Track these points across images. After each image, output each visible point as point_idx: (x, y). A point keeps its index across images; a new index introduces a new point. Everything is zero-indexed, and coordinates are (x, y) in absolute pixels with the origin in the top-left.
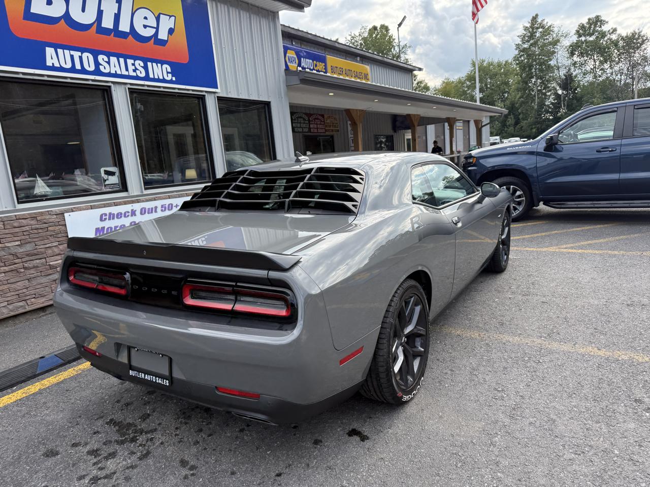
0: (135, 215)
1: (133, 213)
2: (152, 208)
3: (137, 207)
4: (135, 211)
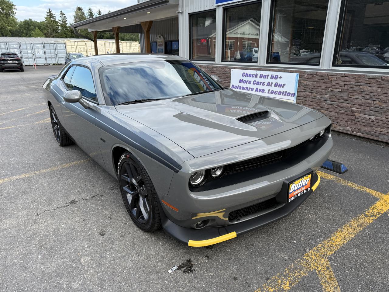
0: (257, 77)
1: (256, 76)
2: (266, 75)
3: (259, 73)
4: (258, 75)
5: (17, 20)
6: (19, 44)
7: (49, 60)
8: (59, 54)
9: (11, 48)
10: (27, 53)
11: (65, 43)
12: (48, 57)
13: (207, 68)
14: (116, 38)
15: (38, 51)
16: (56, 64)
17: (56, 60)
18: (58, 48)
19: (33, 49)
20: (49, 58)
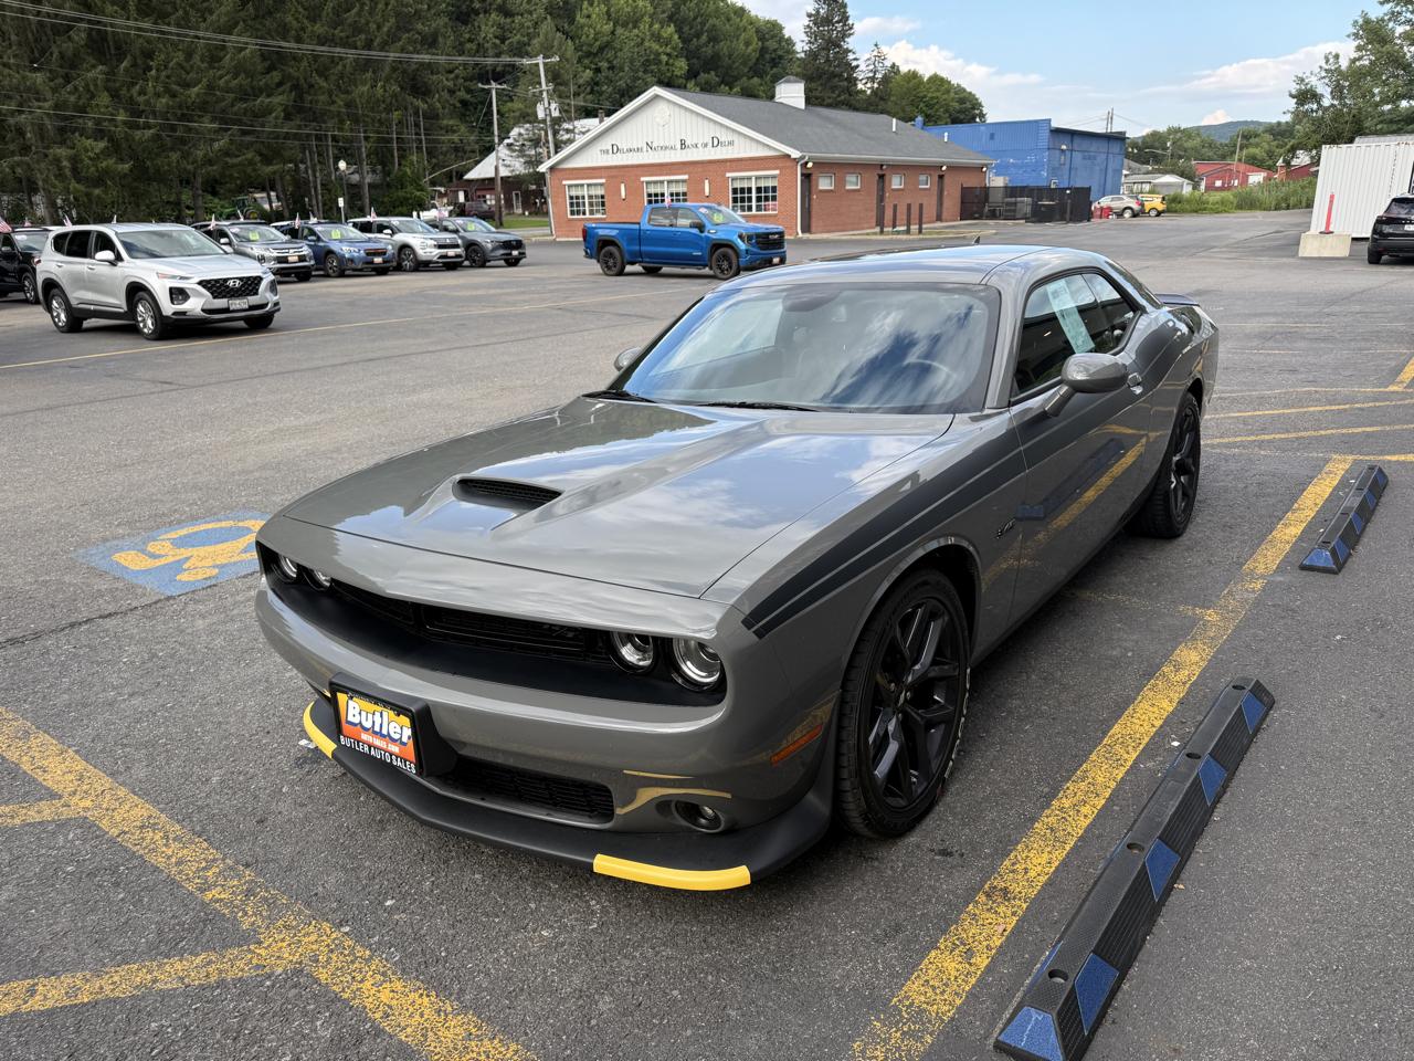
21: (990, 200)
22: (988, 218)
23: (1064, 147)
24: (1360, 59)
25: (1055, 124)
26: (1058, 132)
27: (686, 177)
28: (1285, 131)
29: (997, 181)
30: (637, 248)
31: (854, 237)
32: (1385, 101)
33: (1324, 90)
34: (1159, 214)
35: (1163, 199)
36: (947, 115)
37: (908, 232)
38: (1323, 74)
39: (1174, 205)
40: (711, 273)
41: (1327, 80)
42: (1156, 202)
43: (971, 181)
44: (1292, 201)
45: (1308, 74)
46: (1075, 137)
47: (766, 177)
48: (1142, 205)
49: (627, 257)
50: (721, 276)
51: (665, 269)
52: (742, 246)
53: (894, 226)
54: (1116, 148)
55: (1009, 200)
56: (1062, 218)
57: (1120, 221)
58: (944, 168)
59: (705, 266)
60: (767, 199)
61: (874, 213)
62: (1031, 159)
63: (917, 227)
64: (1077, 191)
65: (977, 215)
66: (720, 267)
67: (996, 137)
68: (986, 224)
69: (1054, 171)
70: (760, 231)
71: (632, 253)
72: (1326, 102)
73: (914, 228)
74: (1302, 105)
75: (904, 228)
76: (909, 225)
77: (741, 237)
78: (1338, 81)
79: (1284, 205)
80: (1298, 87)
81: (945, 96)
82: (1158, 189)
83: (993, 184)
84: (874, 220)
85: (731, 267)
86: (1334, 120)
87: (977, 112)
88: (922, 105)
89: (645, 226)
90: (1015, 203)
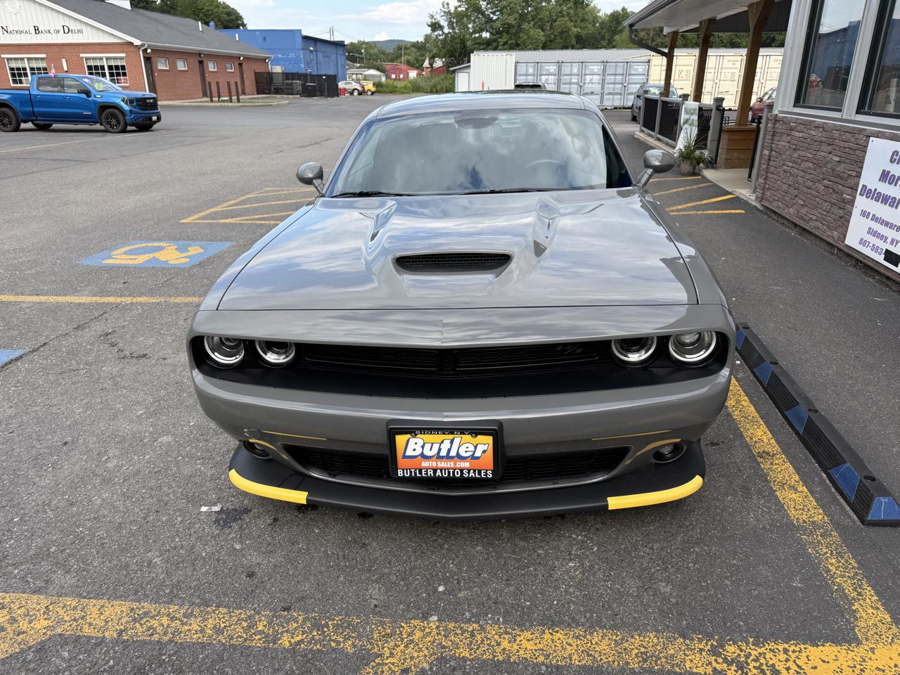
5: (599, 12)
6: (560, 64)
7: (608, 99)
8: (630, 86)
9: (544, 73)
10: (570, 83)
11: (649, 60)
12: (606, 92)
13: (821, 130)
14: (701, 45)
15: (592, 79)
16: (620, 108)
17: (621, 98)
18: (632, 72)
19: (582, 75)
20: (609, 94)
21: (274, 81)
22: (275, 93)
23: (312, 49)
24: (460, 6)
25: (304, 33)
26: (306, 38)
27: (44, 56)
28: (422, 47)
29: (278, 69)
30: (31, 109)
31: (192, 104)
32: (474, 32)
33: (444, 23)
34: (373, 93)
35: (374, 84)
36: (220, 23)
37: (231, 101)
38: (443, 14)
39: (380, 88)
40: (103, 128)
41: (445, 18)
42: (369, 86)
43: (260, 69)
44: (439, 87)
45: (435, 13)
46: (317, 43)
47: (115, 58)
48: (363, 87)
49: (21, 117)
50: (111, 130)
51: (55, 126)
52: (126, 107)
53: (219, 97)
54: (340, 50)
55: (287, 81)
56: (322, 95)
57: (352, 97)
58: (242, 58)
59: (96, 123)
60: (118, 74)
61: (200, 87)
62: (292, 55)
63: (236, 97)
64: (329, 77)
65: (267, 92)
66: (109, 124)
67: (267, 38)
68: (275, 97)
69: (308, 64)
70: (137, 97)
71: (25, 113)
72: (446, 30)
73: (234, 98)
74: (435, 31)
75: (228, 98)
76: (230, 96)
77: (123, 101)
78: (450, 18)
79: (434, 90)
80: (431, 20)
81: (216, 10)
82: (368, 78)
83: (274, 71)
84: (201, 93)
85: (119, 123)
86: (451, 41)
87: (240, 22)
88: (201, 15)
89: (34, 92)
90: (292, 84)
